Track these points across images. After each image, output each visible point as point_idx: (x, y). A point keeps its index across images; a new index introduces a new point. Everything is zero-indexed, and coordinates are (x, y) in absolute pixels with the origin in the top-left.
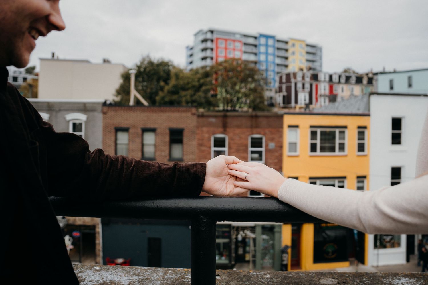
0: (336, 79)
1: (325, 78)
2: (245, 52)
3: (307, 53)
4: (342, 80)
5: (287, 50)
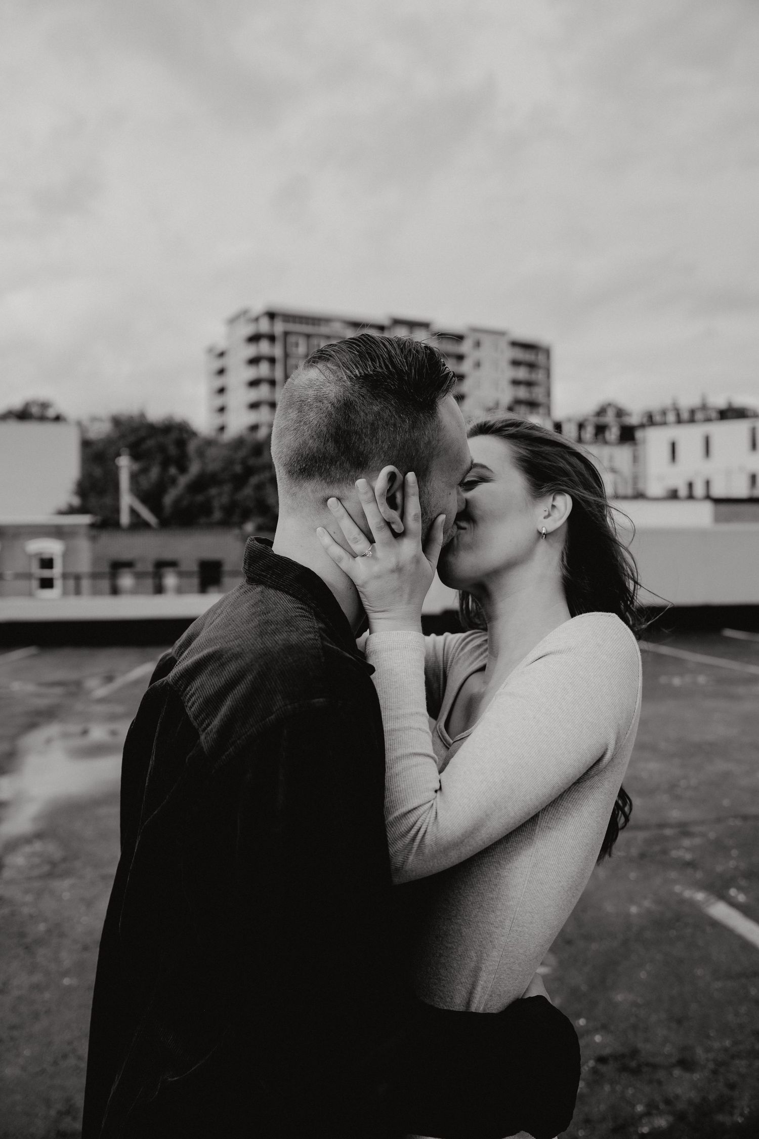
3: (511, 363)
4: (587, 436)
5: (460, 358)
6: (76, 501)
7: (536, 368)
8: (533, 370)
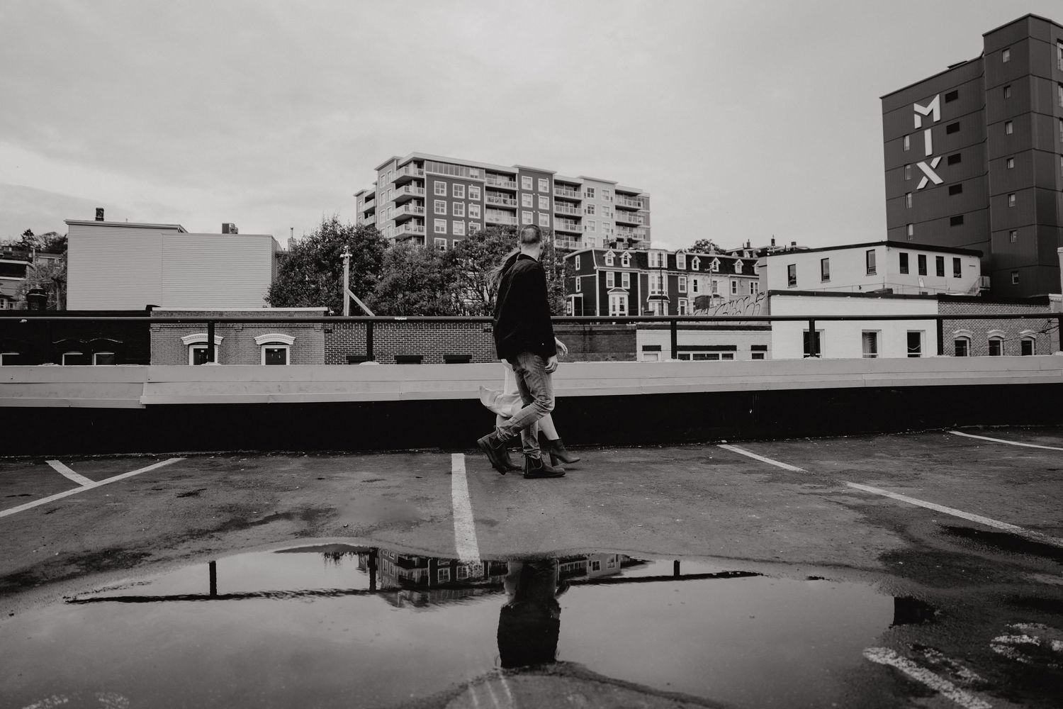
2: (488, 207)
3: (618, 208)
4: (695, 267)
5: (577, 203)
7: (639, 214)
8: (636, 215)
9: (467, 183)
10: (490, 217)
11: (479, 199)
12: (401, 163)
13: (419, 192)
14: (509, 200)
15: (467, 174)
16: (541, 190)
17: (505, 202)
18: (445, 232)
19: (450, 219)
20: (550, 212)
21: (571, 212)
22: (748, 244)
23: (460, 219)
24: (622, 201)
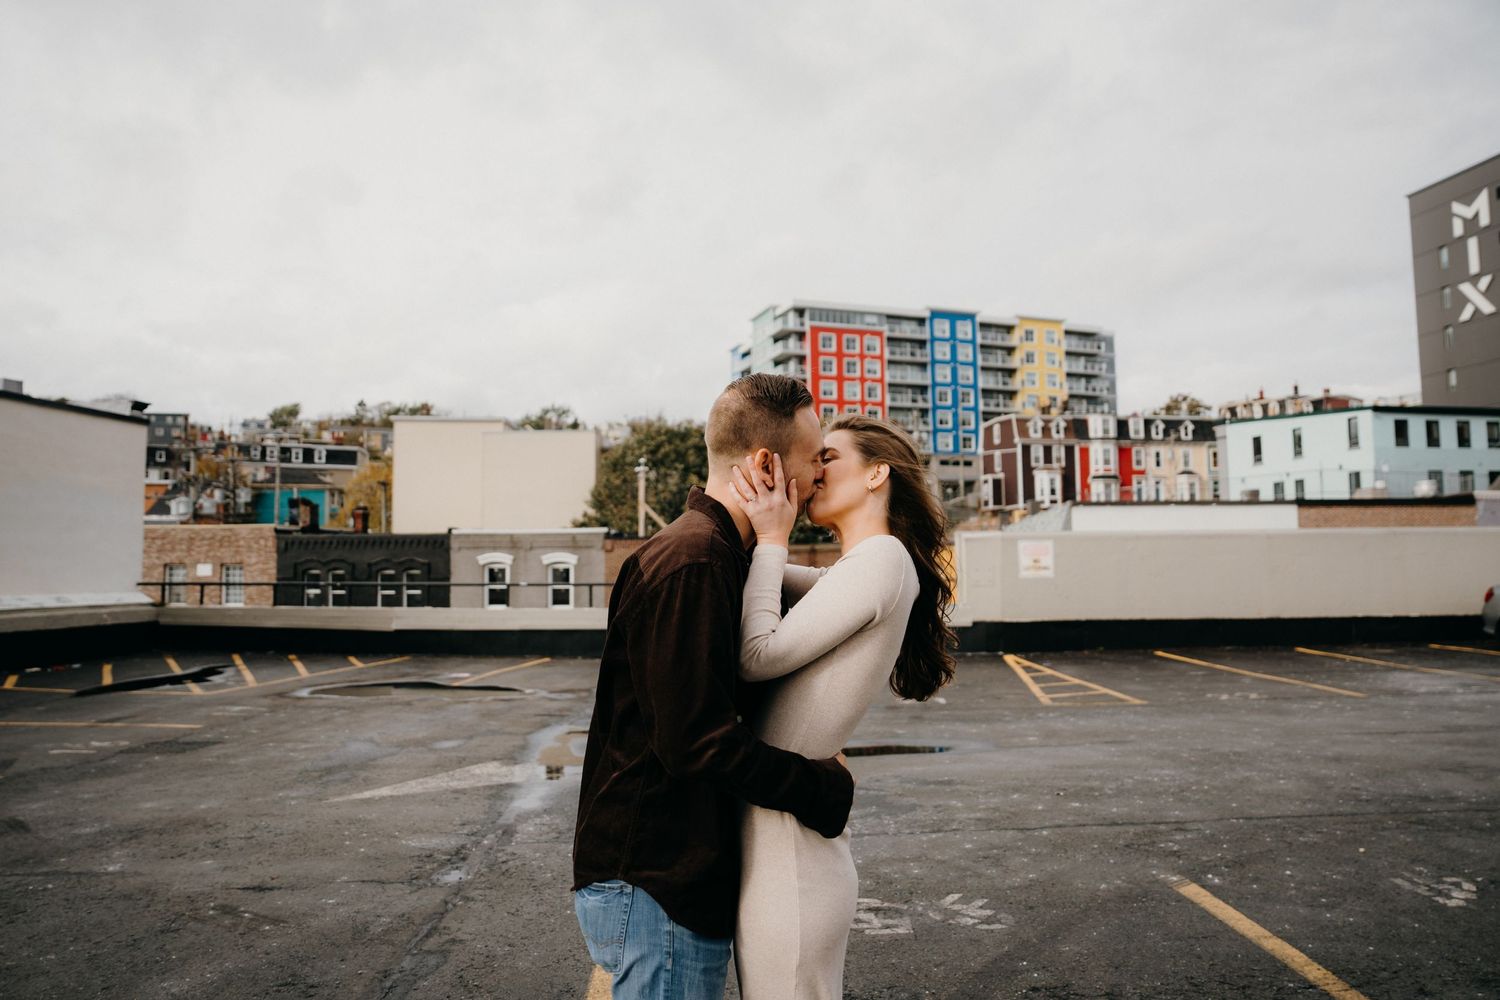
0: (1137, 432)
1: (1106, 431)
2: (891, 362)
3: (1069, 354)
4: (1157, 434)
5: (1010, 350)
6: (592, 512)
7: (1099, 359)
8: (1095, 361)
9: (862, 333)
10: (893, 375)
11: (878, 352)
12: (779, 312)
13: (801, 347)
14: (918, 352)
15: (862, 322)
16: (960, 335)
17: (913, 354)
18: (835, 396)
19: (840, 379)
20: (974, 364)
21: (1004, 361)
22: (1261, 393)
23: (853, 379)
24: (1076, 345)
